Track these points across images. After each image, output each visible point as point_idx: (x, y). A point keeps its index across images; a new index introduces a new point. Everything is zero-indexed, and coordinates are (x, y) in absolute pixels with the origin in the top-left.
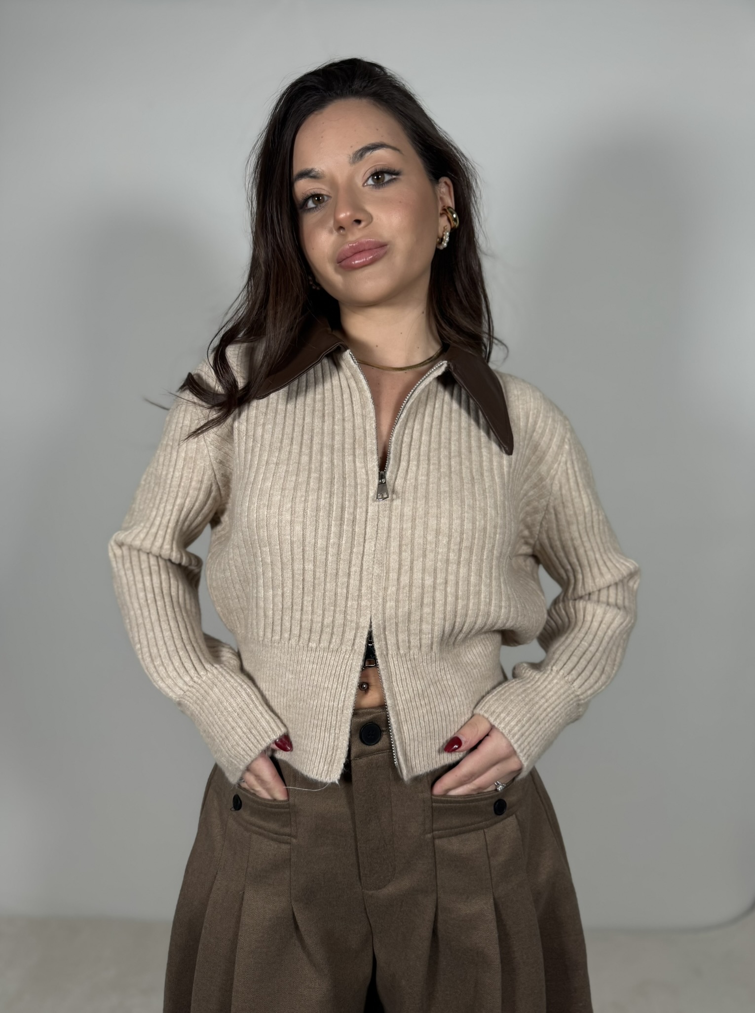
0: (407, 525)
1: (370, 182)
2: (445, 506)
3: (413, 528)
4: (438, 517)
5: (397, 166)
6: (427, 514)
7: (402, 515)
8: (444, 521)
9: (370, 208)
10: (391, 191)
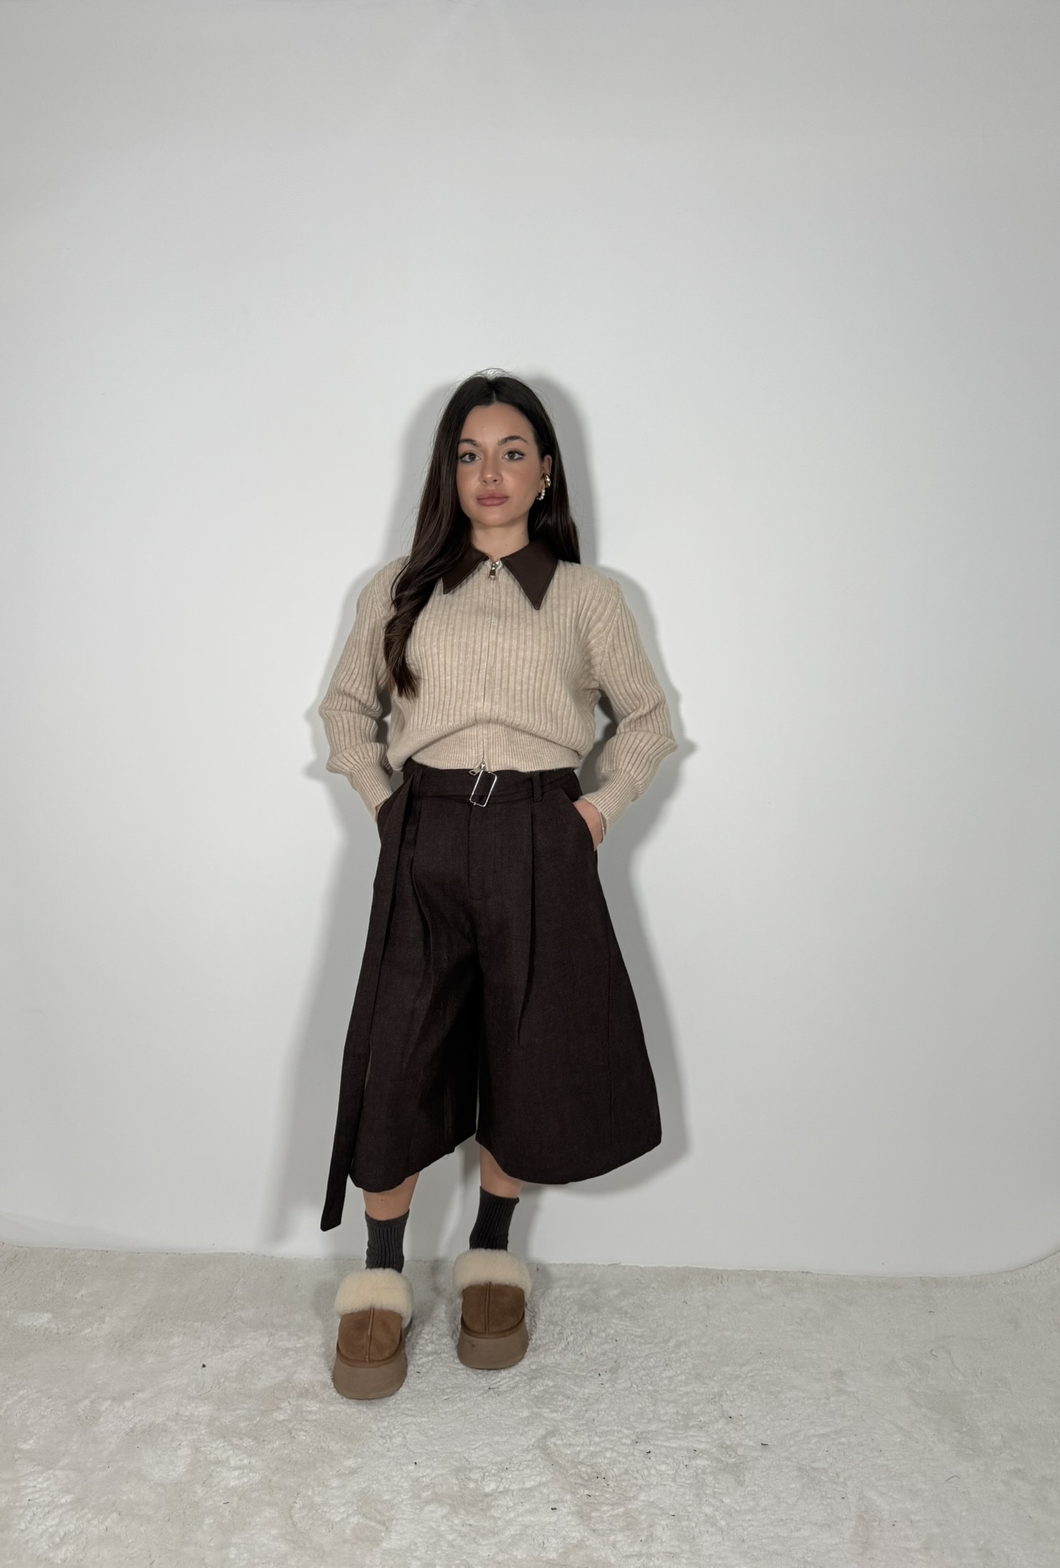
0: (506, 655)
1: (507, 457)
2: (529, 644)
3: (510, 657)
4: (525, 651)
5: (523, 451)
6: (518, 648)
7: (503, 649)
8: (528, 653)
9: (504, 474)
10: (517, 466)
